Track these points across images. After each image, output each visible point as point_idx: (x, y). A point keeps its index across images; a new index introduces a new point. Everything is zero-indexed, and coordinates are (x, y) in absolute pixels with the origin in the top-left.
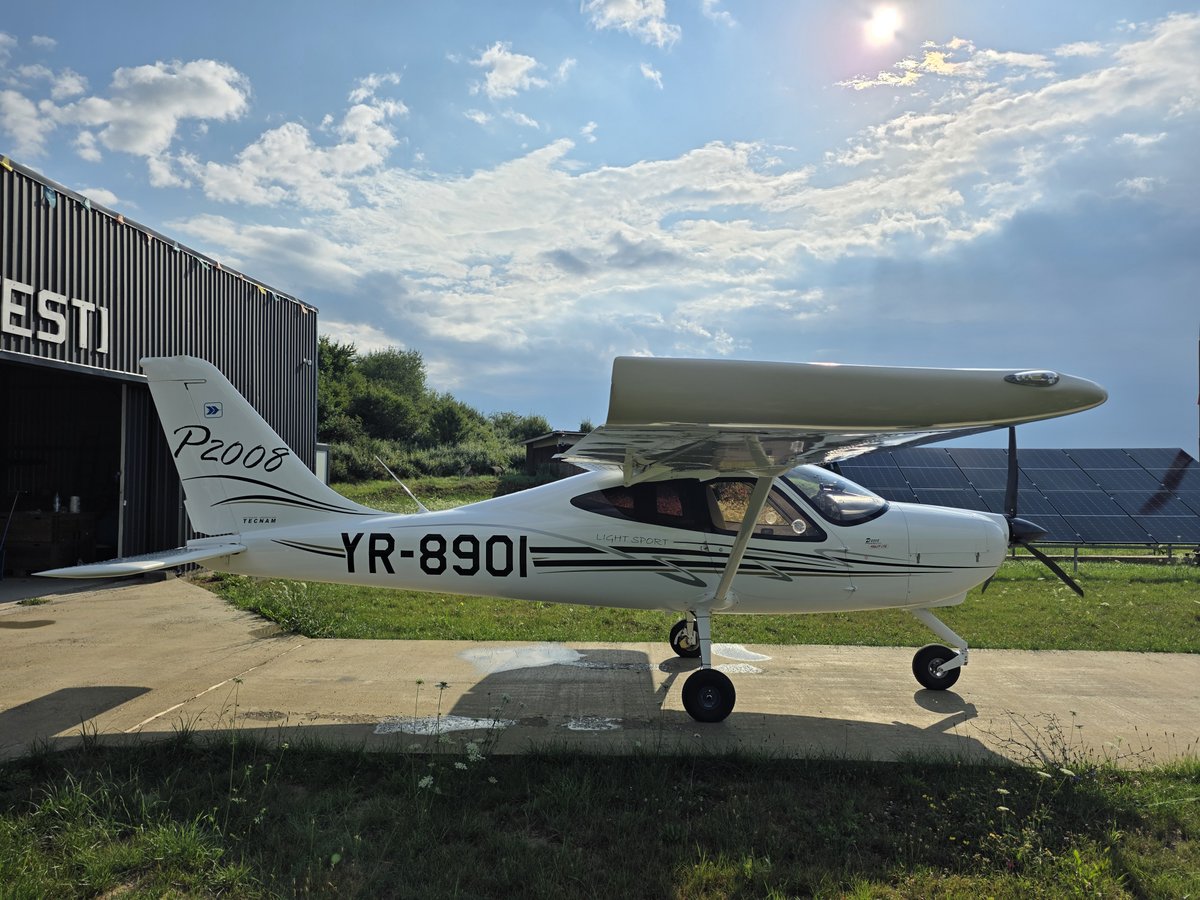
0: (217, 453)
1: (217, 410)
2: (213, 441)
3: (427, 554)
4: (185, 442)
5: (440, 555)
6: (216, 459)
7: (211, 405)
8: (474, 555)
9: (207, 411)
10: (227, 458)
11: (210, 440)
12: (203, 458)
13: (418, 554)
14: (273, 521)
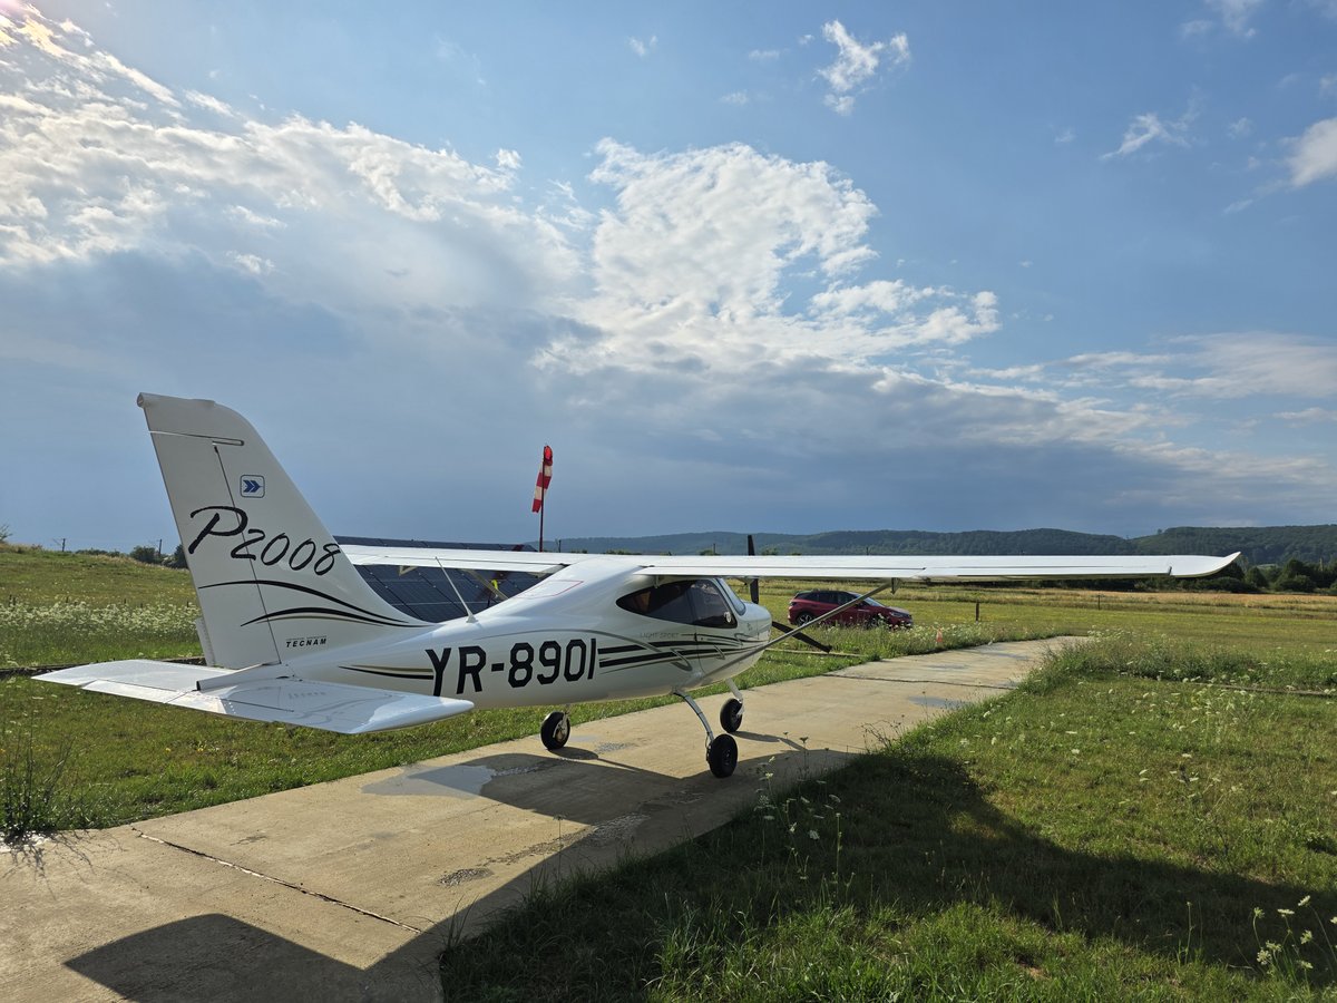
0: (255, 549)
1: (257, 487)
2: (251, 531)
3: (516, 665)
4: (207, 530)
5: (527, 665)
6: (254, 557)
7: (249, 479)
8: (556, 663)
9: (245, 486)
10: (269, 557)
11: (246, 531)
12: (234, 554)
13: (508, 666)
14: (323, 641)
